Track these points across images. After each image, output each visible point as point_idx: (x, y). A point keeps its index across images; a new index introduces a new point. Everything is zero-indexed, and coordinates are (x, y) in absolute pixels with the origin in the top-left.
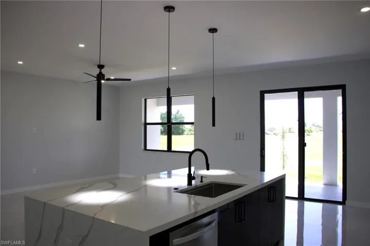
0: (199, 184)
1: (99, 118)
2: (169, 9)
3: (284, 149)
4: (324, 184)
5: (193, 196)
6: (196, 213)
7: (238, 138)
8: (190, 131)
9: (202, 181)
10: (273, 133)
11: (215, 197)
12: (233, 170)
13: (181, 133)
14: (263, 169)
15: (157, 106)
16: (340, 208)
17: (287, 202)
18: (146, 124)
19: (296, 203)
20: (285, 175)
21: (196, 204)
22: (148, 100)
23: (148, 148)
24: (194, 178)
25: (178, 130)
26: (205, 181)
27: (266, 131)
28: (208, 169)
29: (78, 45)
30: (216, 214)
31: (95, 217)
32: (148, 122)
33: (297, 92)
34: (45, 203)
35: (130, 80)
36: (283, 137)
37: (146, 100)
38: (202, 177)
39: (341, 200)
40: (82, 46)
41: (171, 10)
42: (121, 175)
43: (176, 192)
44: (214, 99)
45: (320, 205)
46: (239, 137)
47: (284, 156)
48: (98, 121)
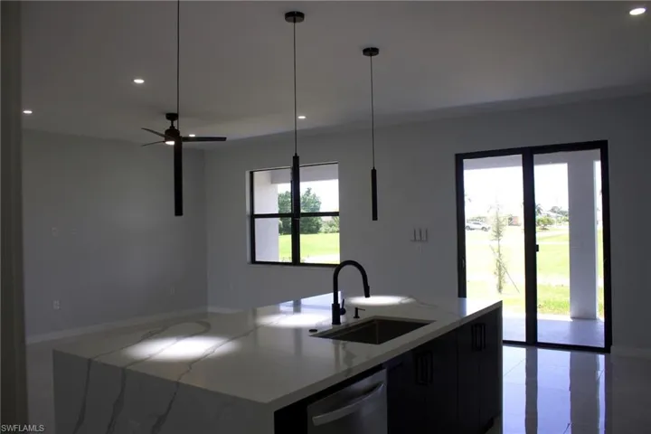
0: (352, 321)
1: (179, 211)
2: (294, 16)
3: (500, 255)
4: (573, 318)
5: (342, 342)
6: (349, 370)
7: (418, 237)
8: (331, 226)
9: (357, 316)
10: (481, 227)
11: (380, 343)
12: (410, 297)
13: (315, 230)
14: (462, 293)
15: (272, 182)
16: (601, 358)
17: (506, 350)
18: (253, 217)
19: (522, 352)
20: (501, 303)
21: (349, 357)
22: (256, 174)
23: (257, 259)
24: (343, 312)
25: (310, 225)
26: (363, 316)
27: (466, 224)
28: (367, 295)
29: (133, 80)
30: (383, 373)
31: (180, 381)
32: (256, 212)
33: (521, 156)
34: (90, 361)
35: (224, 139)
36: (498, 234)
37: (252, 174)
38: (357, 309)
39: (602, 345)
40: (139, 81)
41: (297, 18)
42: (210, 309)
43: (314, 336)
44: (374, 172)
45: (566, 355)
46: (420, 236)
47: (500, 269)
48: (179, 217)
